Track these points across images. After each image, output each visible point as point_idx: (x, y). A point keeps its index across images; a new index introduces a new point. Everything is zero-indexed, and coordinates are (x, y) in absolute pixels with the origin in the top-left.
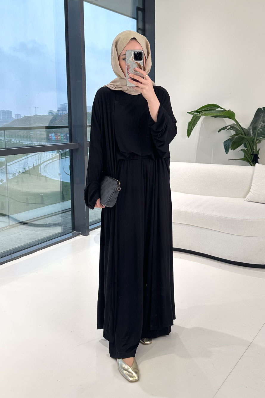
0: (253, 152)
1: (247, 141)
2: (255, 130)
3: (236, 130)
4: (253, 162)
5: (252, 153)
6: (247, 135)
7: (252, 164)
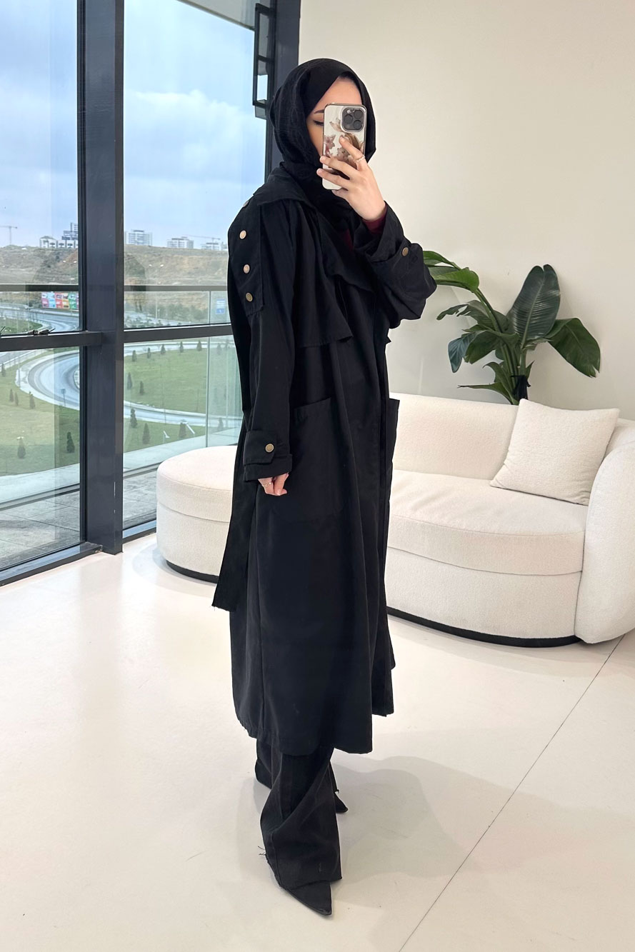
0: (516, 370)
1: (505, 343)
2: (523, 317)
3: (480, 318)
4: (514, 394)
5: (514, 372)
6: (503, 330)
7: (513, 400)
